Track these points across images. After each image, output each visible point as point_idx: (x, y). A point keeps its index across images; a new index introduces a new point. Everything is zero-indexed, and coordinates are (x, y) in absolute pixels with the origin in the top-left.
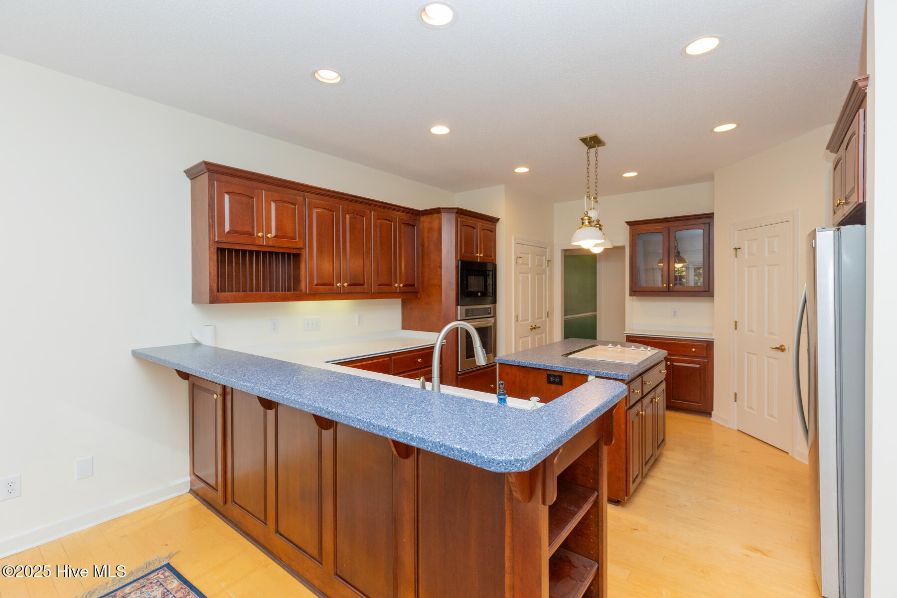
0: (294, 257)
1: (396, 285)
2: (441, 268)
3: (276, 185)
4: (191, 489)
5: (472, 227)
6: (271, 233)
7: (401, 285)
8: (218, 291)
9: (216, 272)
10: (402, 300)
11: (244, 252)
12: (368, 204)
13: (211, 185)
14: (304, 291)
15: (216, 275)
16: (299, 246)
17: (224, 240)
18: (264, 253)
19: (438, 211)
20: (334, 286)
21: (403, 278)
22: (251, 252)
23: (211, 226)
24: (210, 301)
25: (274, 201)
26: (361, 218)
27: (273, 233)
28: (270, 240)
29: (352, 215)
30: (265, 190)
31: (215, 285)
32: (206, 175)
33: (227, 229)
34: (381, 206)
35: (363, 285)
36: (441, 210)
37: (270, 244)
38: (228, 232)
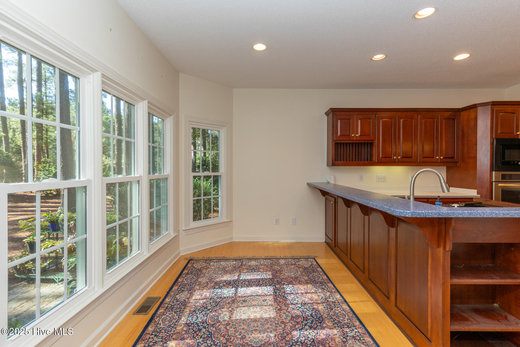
0: (370, 144)
1: (437, 157)
2: (477, 145)
3: (361, 111)
4: (325, 241)
5: (512, 113)
6: (358, 134)
7: (442, 158)
8: (335, 161)
9: (334, 153)
10: (447, 167)
11: (346, 144)
12: (415, 111)
13: (333, 117)
14: (374, 161)
15: (334, 154)
16: (372, 139)
17: (337, 139)
18: (355, 144)
19: (474, 107)
20: (392, 158)
21: (444, 153)
22: (349, 143)
23: (333, 134)
24: (332, 165)
25: (360, 119)
26: (411, 120)
27: (359, 134)
28: (357, 137)
29: (404, 119)
30: (355, 115)
31: (334, 159)
32: (331, 114)
33: (339, 134)
34: (426, 111)
35: (412, 157)
36: (477, 105)
37: (358, 139)
38: (339, 136)
